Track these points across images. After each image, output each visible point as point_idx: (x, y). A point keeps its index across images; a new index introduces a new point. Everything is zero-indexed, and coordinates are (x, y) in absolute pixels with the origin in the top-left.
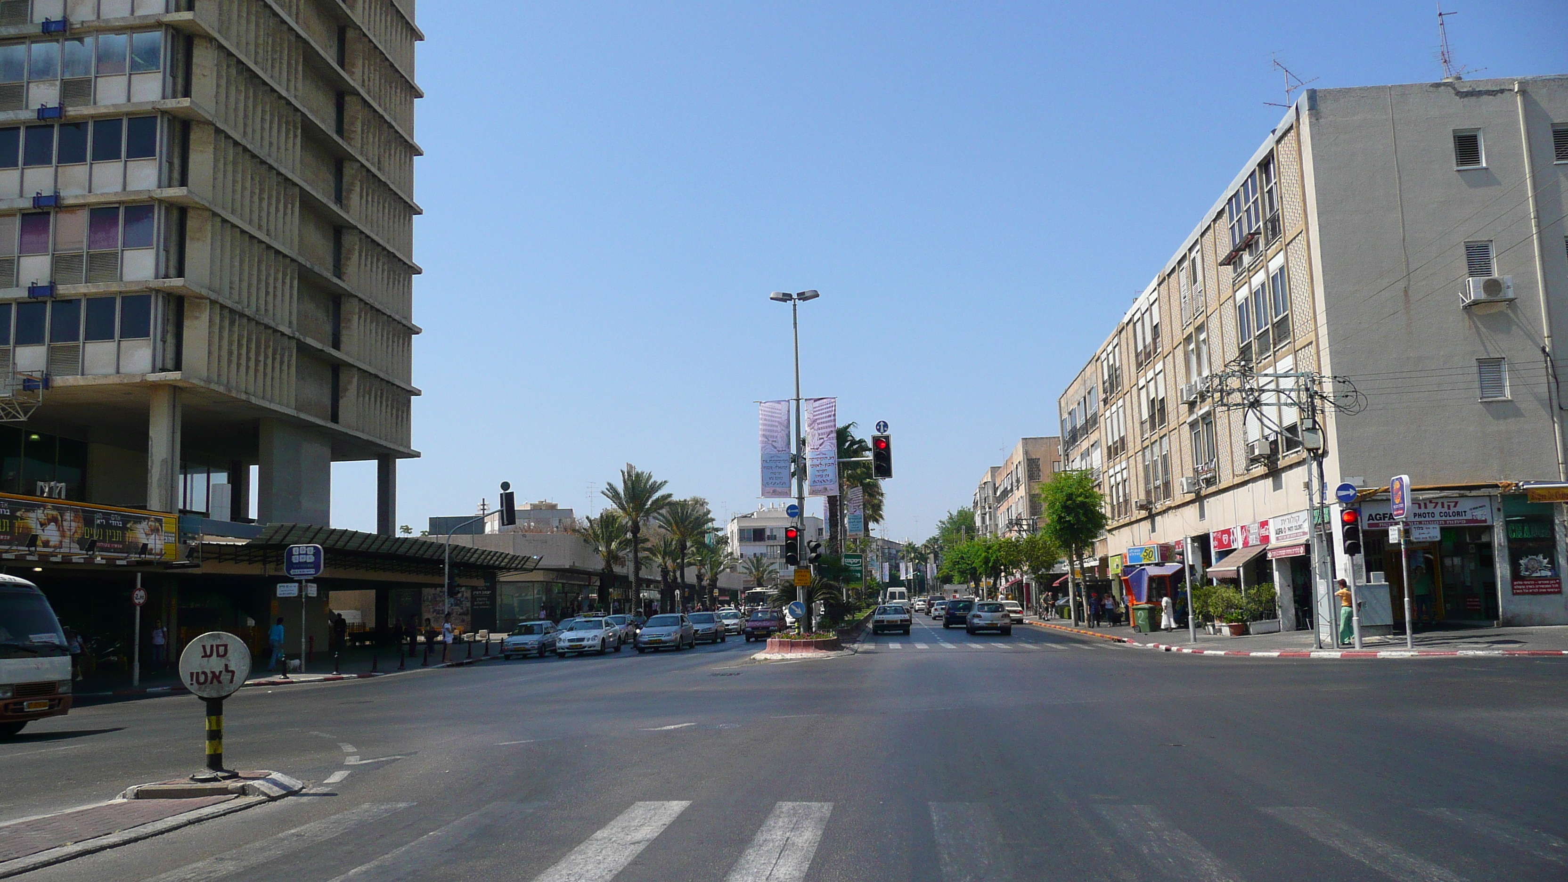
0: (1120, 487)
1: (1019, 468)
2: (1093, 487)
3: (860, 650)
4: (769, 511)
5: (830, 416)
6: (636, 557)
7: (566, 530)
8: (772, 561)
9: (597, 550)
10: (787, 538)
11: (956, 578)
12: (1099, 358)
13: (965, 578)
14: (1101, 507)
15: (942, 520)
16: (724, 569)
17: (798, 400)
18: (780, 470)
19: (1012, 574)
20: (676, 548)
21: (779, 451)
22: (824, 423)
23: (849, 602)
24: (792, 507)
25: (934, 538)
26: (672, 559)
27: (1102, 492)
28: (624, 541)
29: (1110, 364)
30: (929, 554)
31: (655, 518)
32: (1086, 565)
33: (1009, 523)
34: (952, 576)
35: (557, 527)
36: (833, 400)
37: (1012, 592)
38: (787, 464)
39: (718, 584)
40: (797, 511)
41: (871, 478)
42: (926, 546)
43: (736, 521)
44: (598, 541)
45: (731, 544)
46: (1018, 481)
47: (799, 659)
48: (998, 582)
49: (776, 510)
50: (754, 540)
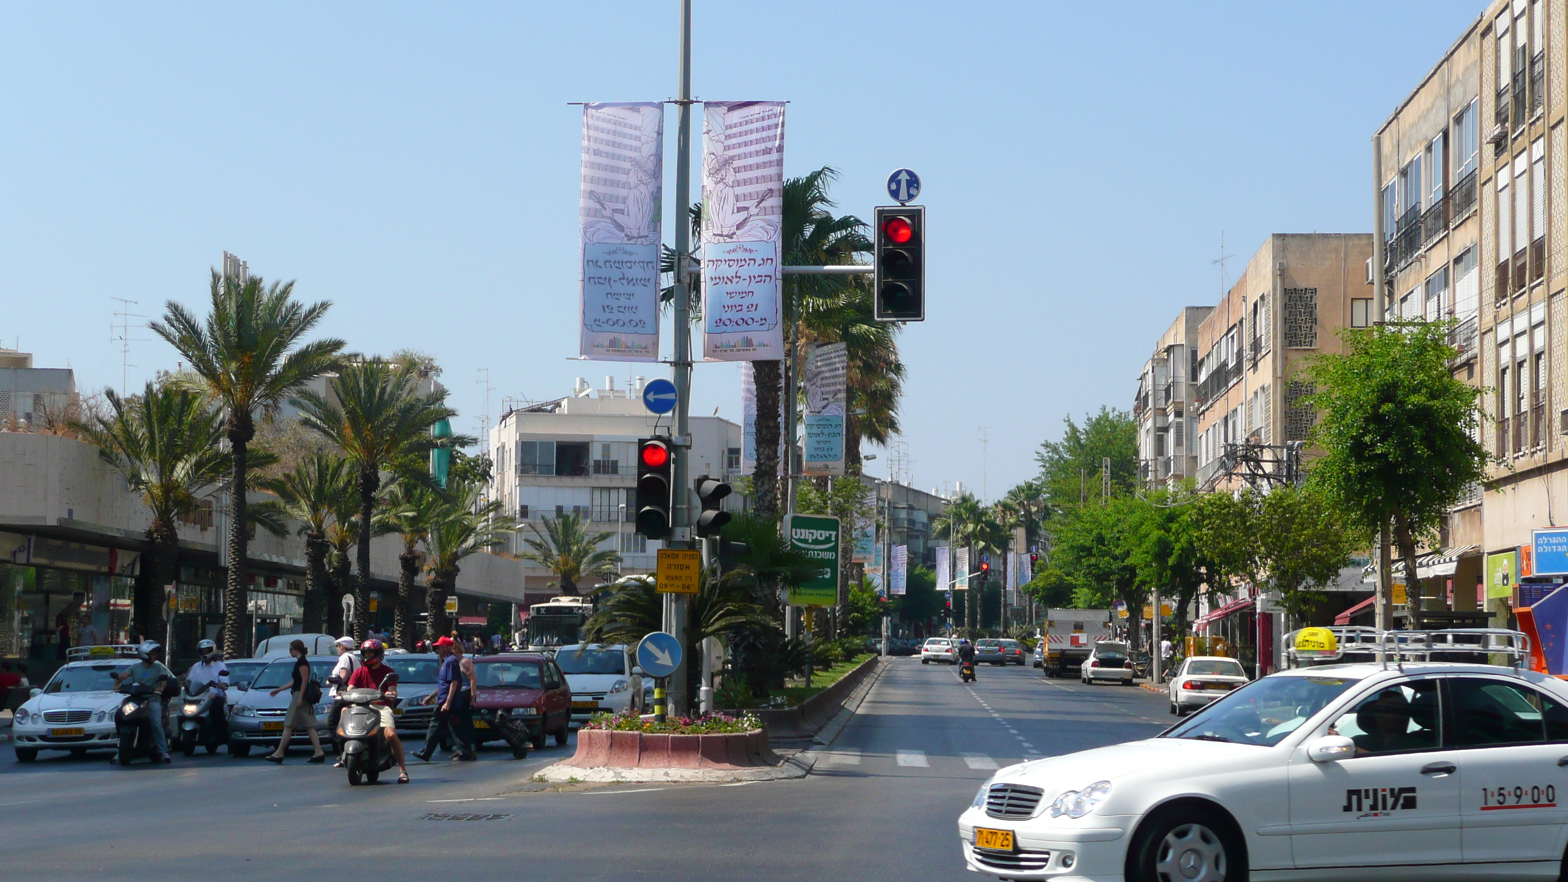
0: (1525, 372)
1: (1262, 312)
2: (1452, 371)
3: (820, 765)
4: (602, 398)
5: (767, 151)
6: (240, 503)
7: (51, 424)
8: (604, 529)
9: (135, 479)
10: (643, 465)
11: (1082, 594)
12: (1489, 28)
13: (1106, 592)
14: (1470, 424)
15: (1052, 442)
16: (475, 547)
17: (685, 104)
18: (630, 289)
19: (1228, 590)
20: (349, 482)
21: (630, 238)
22: (750, 168)
23: (799, 643)
24: (658, 386)
25: (1030, 486)
26: (338, 516)
27: (1475, 382)
28: (209, 460)
29: (1520, 44)
30: (1012, 526)
31: (293, 403)
32: (1422, 573)
33: (1226, 455)
34: (1071, 588)
35: (28, 416)
36: (778, 109)
37: (1225, 633)
38: (650, 273)
39: (461, 583)
40: (671, 396)
41: (869, 321)
42: (1006, 507)
43: (512, 420)
44: (138, 457)
45: (497, 479)
46: (1256, 346)
47: (659, 784)
48: (1191, 607)
49: (619, 396)
50: (560, 472)
